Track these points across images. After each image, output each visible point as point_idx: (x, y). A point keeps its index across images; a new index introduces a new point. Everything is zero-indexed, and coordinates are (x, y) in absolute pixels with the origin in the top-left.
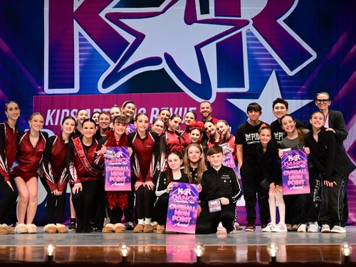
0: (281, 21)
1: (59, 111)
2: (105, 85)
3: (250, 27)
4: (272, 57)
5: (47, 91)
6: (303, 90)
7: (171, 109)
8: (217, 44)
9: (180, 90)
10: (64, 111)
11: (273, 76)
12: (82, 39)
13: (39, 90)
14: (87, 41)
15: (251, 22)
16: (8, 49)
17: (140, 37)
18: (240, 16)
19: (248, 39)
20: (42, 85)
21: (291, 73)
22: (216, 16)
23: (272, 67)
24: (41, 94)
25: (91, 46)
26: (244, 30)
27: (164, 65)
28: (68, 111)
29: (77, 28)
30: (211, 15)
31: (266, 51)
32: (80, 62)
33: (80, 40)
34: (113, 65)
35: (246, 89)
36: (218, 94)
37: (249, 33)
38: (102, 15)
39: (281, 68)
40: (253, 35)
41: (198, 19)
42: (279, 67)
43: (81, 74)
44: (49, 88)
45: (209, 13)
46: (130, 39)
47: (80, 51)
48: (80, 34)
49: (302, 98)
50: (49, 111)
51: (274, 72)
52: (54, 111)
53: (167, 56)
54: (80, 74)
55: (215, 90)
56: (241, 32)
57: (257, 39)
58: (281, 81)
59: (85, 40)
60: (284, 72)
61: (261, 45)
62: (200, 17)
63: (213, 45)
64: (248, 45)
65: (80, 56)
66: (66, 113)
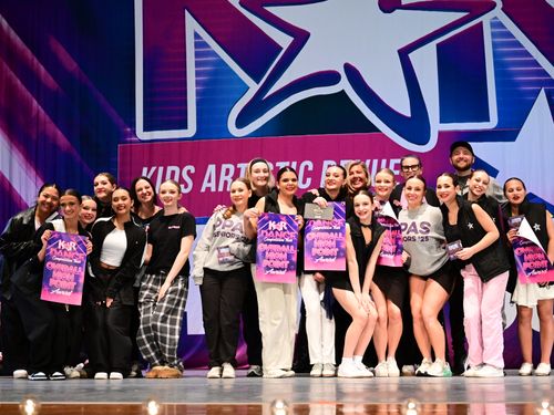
1: (161, 169)
2: (241, 123)
3: (498, 12)
4: (538, 65)
5: (142, 135)
8: (438, 45)
9: (375, 129)
10: (170, 169)
11: (542, 100)
12: (200, 44)
13: (126, 135)
14: (208, 46)
15: (500, 4)
16: (75, 65)
17: (300, 37)
19: (493, 35)
20: (133, 124)
23: (541, 84)
24: (131, 142)
25: (214, 54)
26: (486, 19)
27: (344, 85)
28: (177, 169)
29: (192, 25)
31: (528, 54)
32: (197, 83)
33: (197, 45)
34: (254, 87)
35: (492, 123)
36: (441, 134)
37: (496, 24)
41: (404, 2)
42: (552, 82)
43: (199, 103)
44: (144, 130)
46: (284, 41)
47: (198, 64)
48: (197, 36)
50: (145, 170)
51: (543, 92)
52: (154, 169)
54: (197, 105)
55: (436, 126)
56: (481, 23)
57: (510, 35)
59: (205, 45)
61: (518, 44)
63: (431, 47)
64: (495, 45)
65: (198, 74)
66: (173, 172)
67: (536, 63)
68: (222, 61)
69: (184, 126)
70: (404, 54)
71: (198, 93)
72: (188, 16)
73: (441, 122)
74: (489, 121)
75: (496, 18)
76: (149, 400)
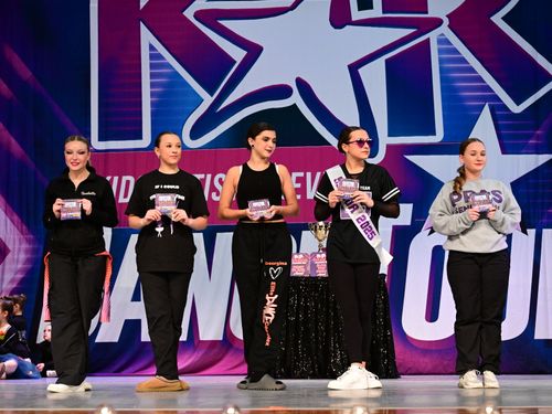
0: (497, 19)
1: (116, 179)
2: (195, 134)
3: (444, 30)
4: (482, 81)
5: (97, 144)
6: (538, 138)
7: (309, 175)
8: (387, 61)
10: (125, 178)
11: (486, 115)
12: (154, 56)
14: (163, 58)
15: (446, 22)
16: (31, 74)
17: (254, 51)
18: (427, 13)
19: (440, 51)
21: (516, 109)
22: (384, 12)
23: (485, 99)
25: (170, 67)
26: (433, 36)
27: (296, 99)
28: (131, 178)
29: (147, 37)
30: (377, 11)
31: (472, 70)
32: (152, 94)
33: (152, 57)
34: (208, 100)
35: (438, 137)
36: (389, 147)
37: (443, 41)
38: (189, 13)
39: (500, 100)
40: (449, 43)
41: (353, 19)
42: (497, 98)
43: (153, 114)
44: (100, 140)
45: (371, 8)
46: (238, 55)
47: (152, 76)
48: (152, 48)
49: (538, 150)
51: (487, 106)
53: (300, 82)
54: (152, 116)
55: (385, 140)
56: (428, 39)
57: (455, 51)
58: (500, 122)
59: (160, 57)
60: (505, 108)
61: (463, 60)
62: (356, 15)
63: (380, 63)
64: (441, 61)
65: (152, 85)
66: (128, 182)
67: (480, 79)
68: (177, 72)
69: (139, 136)
70: (354, 69)
71: (153, 104)
72: (143, 27)
73: (389, 136)
74: (434, 134)
75: (442, 35)
76: (102, 406)
